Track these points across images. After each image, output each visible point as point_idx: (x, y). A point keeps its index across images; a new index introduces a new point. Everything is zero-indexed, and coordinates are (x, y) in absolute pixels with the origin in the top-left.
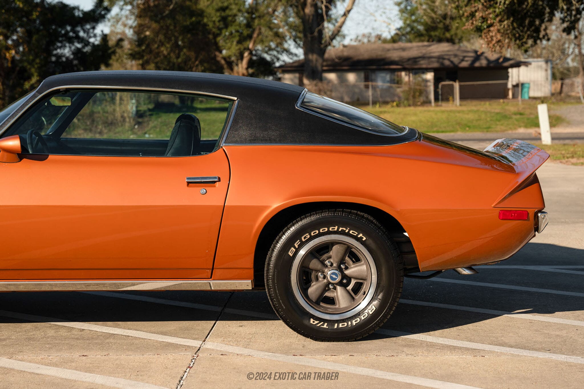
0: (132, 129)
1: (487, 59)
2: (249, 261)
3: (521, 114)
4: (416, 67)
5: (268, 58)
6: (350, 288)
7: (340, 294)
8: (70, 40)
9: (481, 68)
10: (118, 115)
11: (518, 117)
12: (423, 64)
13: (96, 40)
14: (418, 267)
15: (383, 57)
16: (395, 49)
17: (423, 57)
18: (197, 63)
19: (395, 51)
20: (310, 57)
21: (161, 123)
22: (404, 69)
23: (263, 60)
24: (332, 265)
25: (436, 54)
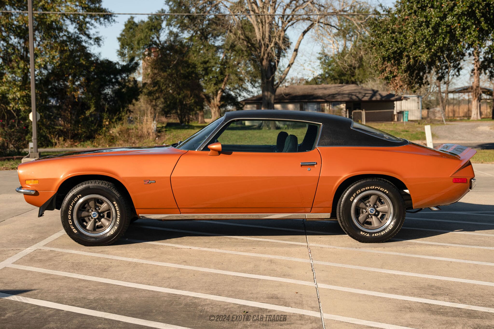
0: (155, 140)
1: (380, 94)
2: (330, 203)
3: (407, 131)
4: (334, 100)
5: (232, 93)
6: (379, 217)
7: (374, 220)
8: (113, 84)
9: (376, 101)
10: (145, 130)
11: (405, 133)
12: (339, 98)
13: (130, 84)
14: (412, 207)
15: (312, 93)
16: (319, 89)
17: (339, 94)
18: (191, 98)
19: (320, 90)
20: (266, 93)
21: (173, 136)
22: (326, 102)
23: (230, 95)
24: (370, 206)
25: (347, 92)
